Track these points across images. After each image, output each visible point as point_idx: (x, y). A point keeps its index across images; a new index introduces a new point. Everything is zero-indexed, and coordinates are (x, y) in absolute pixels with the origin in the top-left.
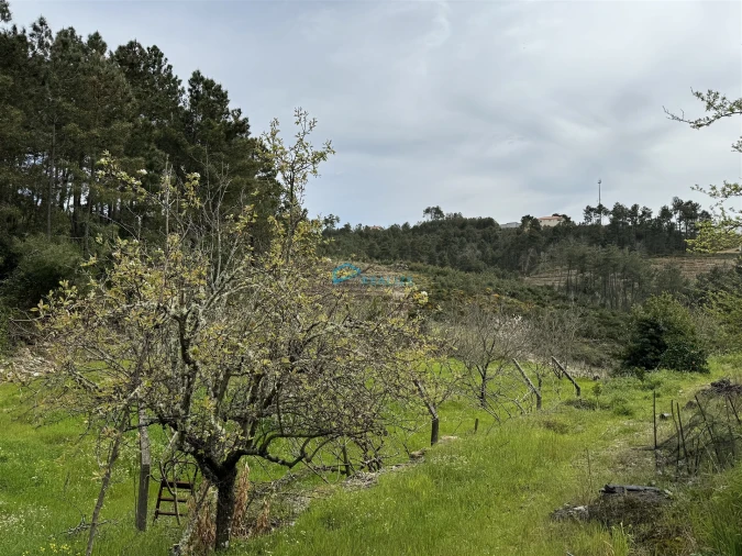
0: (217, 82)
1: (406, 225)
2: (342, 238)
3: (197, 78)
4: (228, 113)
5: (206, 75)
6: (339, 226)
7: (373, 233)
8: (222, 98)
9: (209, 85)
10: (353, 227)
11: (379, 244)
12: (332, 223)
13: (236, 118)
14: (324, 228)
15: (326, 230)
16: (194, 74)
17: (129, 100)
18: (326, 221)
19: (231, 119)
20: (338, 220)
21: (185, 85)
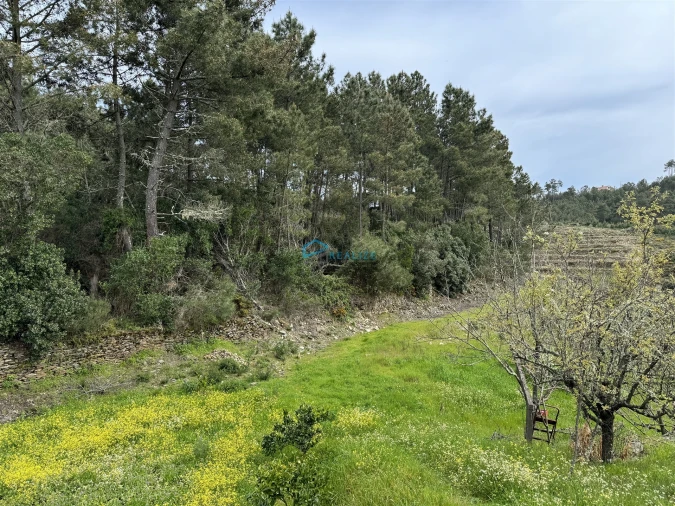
0: (465, 90)
1: (642, 183)
2: (565, 203)
3: (449, 90)
4: (474, 114)
5: (456, 86)
6: (561, 190)
7: (601, 194)
8: (470, 102)
9: (458, 93)
10: (578, 190)
11: (609, 205)
12: (554, 187)
13: (481, 117)
14: (546, 193)
15: (548, 196)
16: (447, 87)
17: (410, 126)
18: (548, 186)
19: (478, 119)
20: (560, 184)
21: (440, 99)
